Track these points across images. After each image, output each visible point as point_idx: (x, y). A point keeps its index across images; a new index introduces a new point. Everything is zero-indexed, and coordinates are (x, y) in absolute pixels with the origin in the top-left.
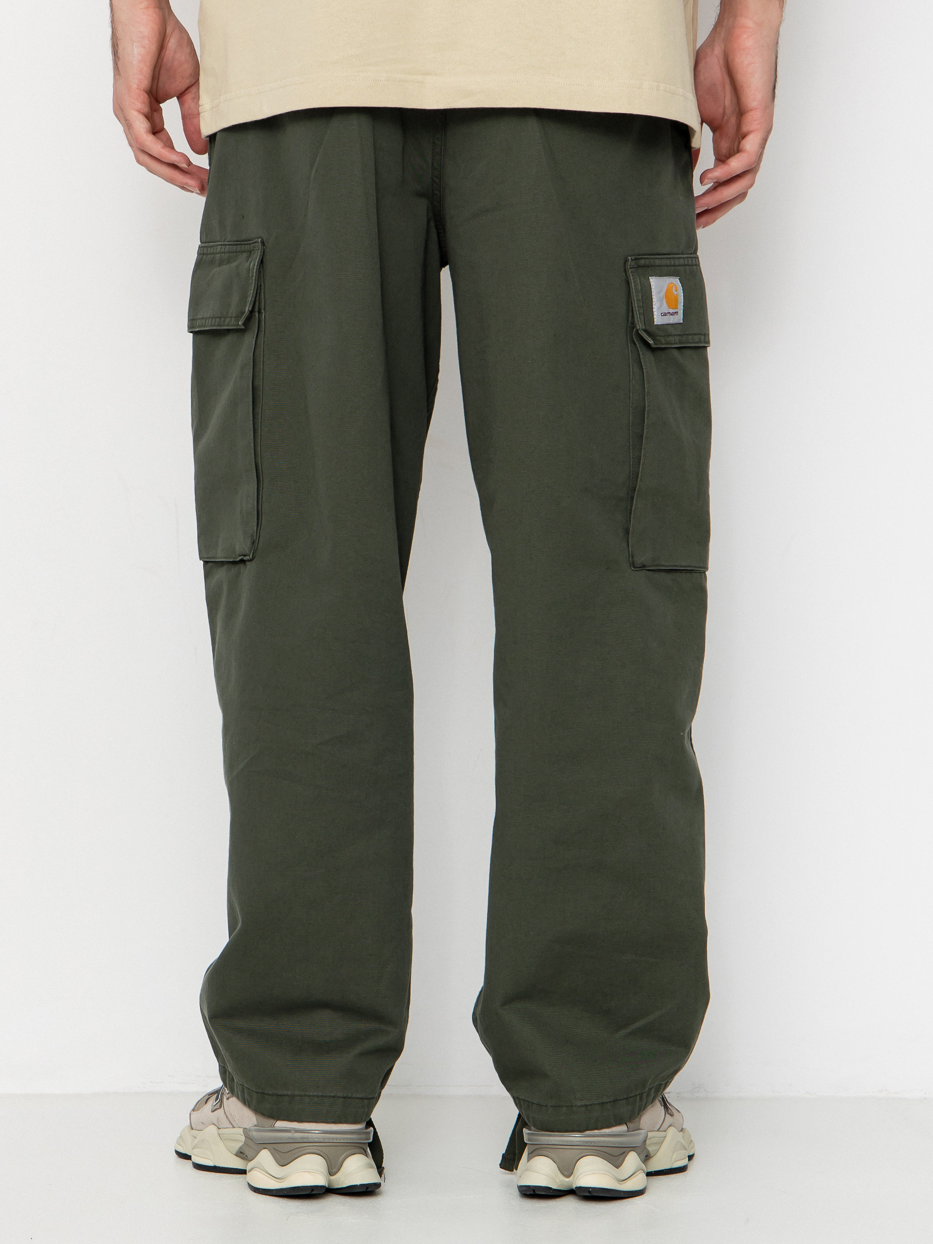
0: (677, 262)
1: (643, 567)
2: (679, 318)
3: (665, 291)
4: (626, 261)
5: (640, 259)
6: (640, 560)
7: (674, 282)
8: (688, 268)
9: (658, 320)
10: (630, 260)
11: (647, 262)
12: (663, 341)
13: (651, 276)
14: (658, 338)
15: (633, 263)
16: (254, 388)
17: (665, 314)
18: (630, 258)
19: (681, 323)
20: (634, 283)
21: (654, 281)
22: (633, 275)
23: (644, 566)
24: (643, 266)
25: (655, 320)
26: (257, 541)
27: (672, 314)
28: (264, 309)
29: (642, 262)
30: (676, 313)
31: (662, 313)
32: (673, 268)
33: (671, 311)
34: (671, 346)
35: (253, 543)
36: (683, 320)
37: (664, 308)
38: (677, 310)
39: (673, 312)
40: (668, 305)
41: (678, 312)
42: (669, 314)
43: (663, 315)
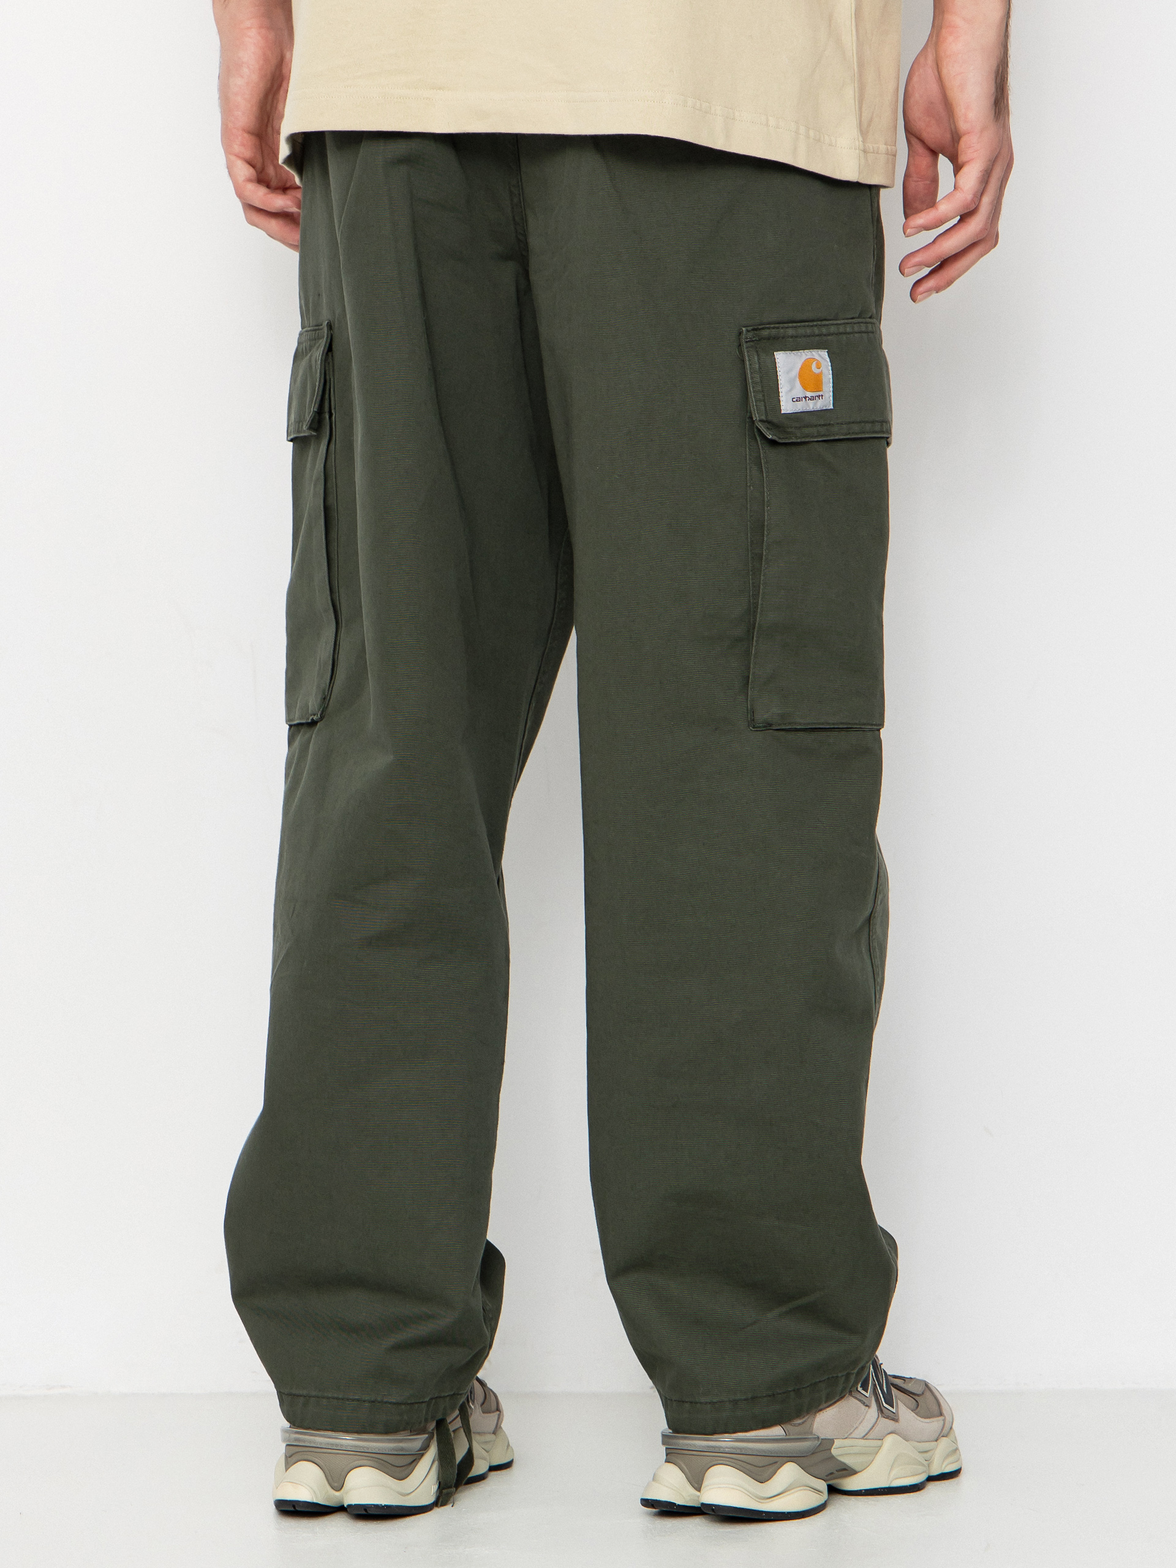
0: (824, 330)
1: (768, 726)
2: (826, 401)
3: (798, 369)
4: (740, 333)
5: (763, 329)
6: (762, 716)
7: (817, 357)
8: (844, 337)
9: (787, 406)
10: (744, 332)
11: (774, 332)
12: (799, 435)
13: (775, 351)
14: (790, 430)
15: (750, 335)
16: (326, 509)
17: (799, 400)
18: (744, 329)
19: (831, 409)
20: (749, 360)
21: (781, 357)
22: (748, 352)
23: (771, 725)
24: (769, 339)
25: (782, 408)
26: (328, 698)
27: (812, 398)
28: (335, 408)
29: (765, 333)
30: (819, 396)
31: (793, 399)
32: (817, 338)
33: (809, 394)
34: (812, 440)
35: (324, 699)
36: (833, 406)
37: (799, 391)
38: (820, 393)
39: (814, 395)
40: (805, 387)
41: (822, 396)
42: (807, 399)
43: (797, 401)
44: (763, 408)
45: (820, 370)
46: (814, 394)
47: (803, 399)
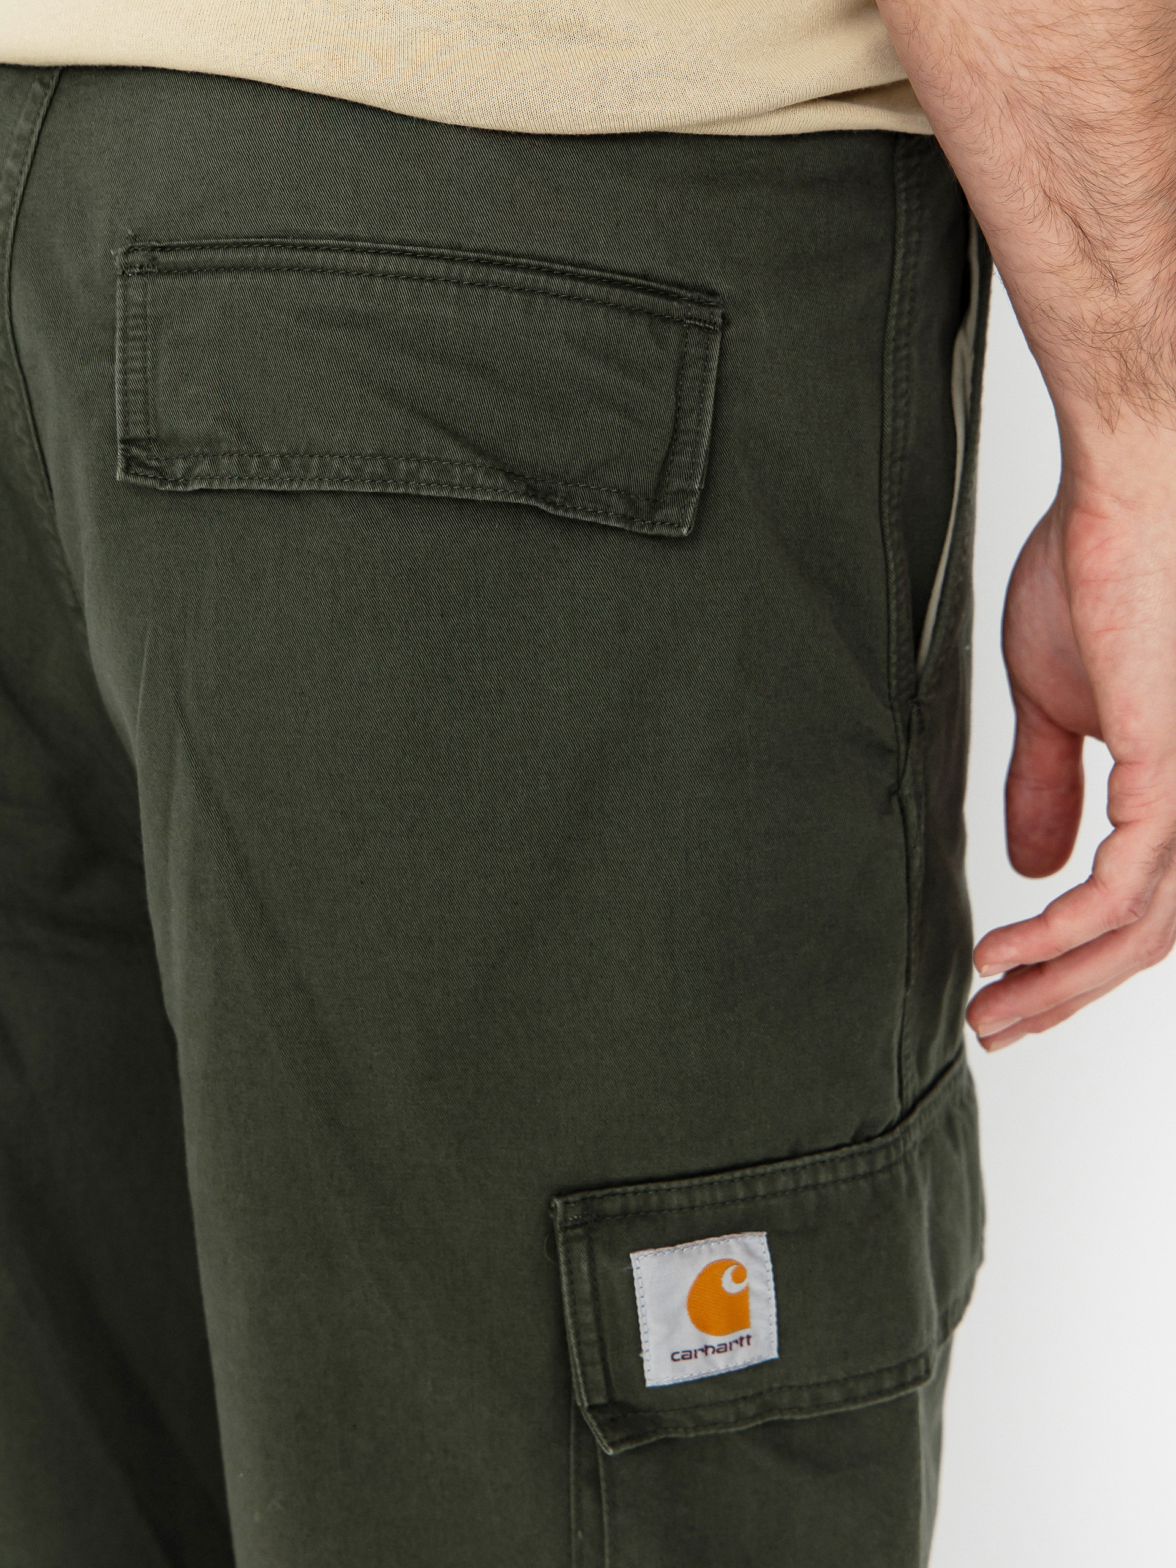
0: (760, 1187)
2: (761, 1346)
3: (688, 1288)
4: (551, 1208)
7: (738, 1251)
9: (659, 1371)
10: (560, 1208)
11: (635, 1203)
12: (691, 1424)
15: (575, 1214)
17: (688, 1355)
18: (557, 1201)
19: (774, 1358)
20: (570, 1273)
21: (647, 1263)
22: (567, 1252)
25: (647, 1375)
27: (723, 1349)
29: (615, 1205)
30: (742, 1339)
31: (673, 1355)
32: (743, 1207)
33: (714, 1341)
34: (723, 1431)
36: (780, 1351)
37: (690, 1337)
38: (744, 1333)
39: (727, 1342)
40: (702, 1323)
41: (749, 1337)
42: (710, 1350)
43: (683, 1358)
44: (600, 1378)
45: (742, 1286)
46: (726, 1339)
47: (699, 1354)
